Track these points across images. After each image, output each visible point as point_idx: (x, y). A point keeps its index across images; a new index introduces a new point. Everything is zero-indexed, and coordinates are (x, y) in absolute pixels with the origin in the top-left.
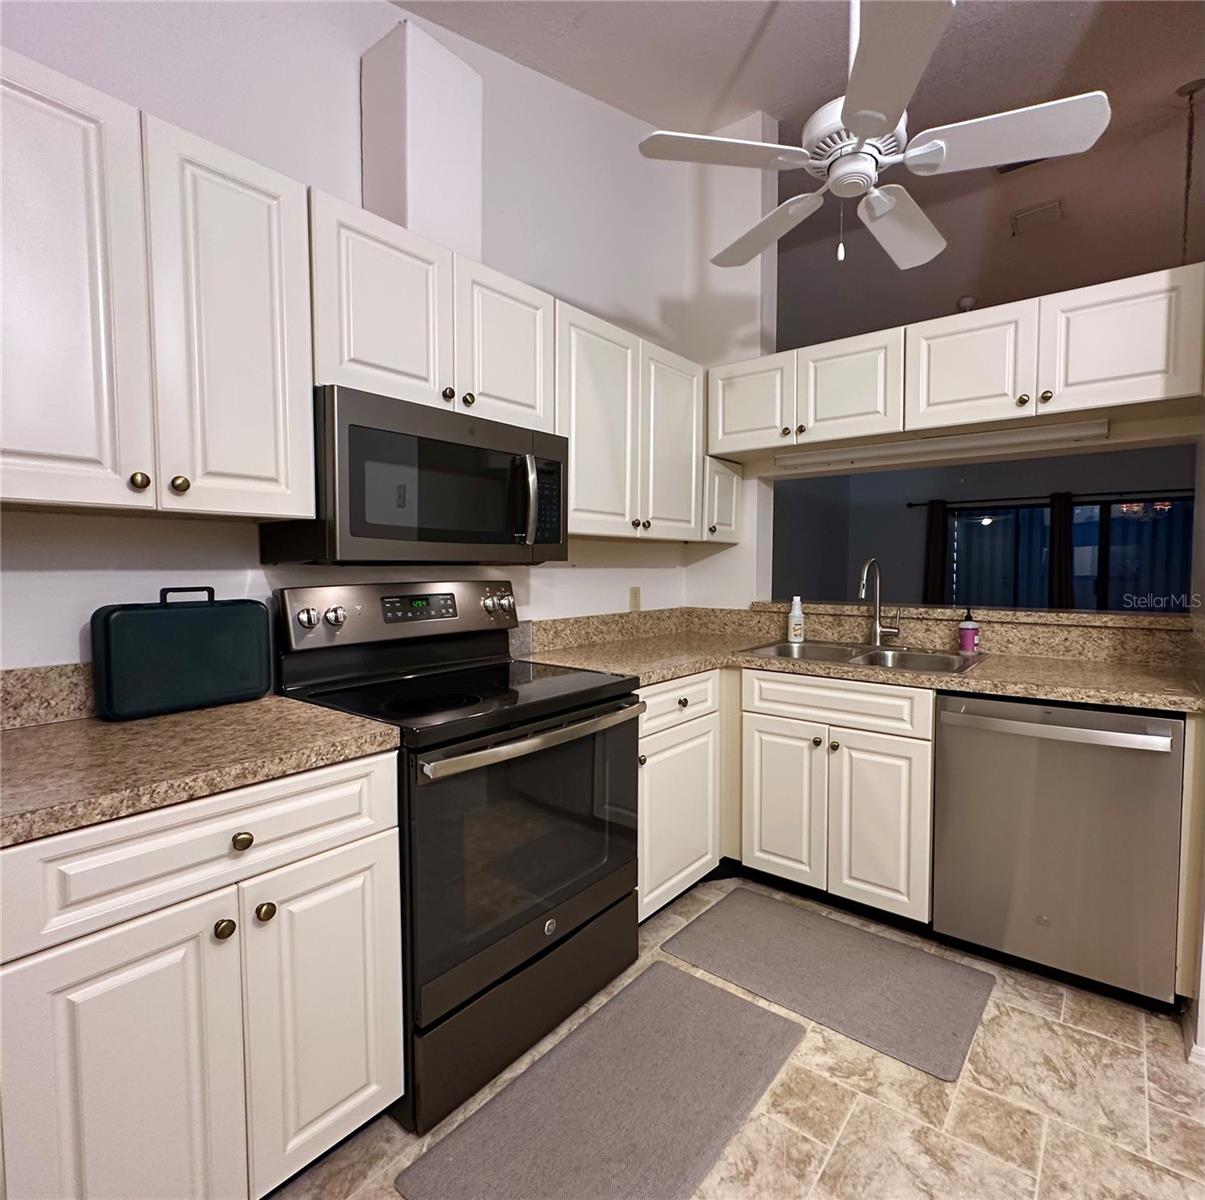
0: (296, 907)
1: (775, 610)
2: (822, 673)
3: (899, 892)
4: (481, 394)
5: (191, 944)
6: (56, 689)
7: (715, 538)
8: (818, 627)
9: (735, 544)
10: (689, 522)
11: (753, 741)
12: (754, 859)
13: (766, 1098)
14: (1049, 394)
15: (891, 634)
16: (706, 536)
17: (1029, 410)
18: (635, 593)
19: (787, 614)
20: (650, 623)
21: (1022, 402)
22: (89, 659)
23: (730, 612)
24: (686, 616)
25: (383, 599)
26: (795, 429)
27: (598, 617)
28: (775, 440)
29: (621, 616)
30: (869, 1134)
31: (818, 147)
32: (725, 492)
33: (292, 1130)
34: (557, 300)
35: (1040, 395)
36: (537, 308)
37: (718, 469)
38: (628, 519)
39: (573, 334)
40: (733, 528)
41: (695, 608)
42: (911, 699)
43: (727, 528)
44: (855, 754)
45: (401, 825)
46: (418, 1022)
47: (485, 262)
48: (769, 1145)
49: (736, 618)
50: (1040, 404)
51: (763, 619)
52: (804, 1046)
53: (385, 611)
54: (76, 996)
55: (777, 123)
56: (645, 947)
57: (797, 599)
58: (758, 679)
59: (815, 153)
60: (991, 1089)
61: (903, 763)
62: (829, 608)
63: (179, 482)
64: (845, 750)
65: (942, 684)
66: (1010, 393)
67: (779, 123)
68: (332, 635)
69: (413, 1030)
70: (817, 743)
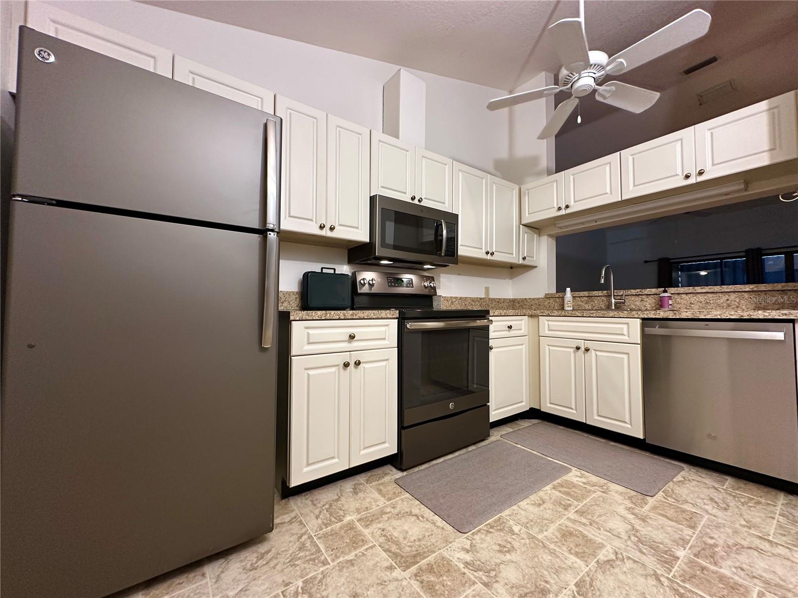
0: (366, 366)
1: (557, 296)
2: (580, 315)
3: (625, 422)
4: (424, 198)
5: (337, 367)
6: (292, 299)
7: (526, 262)
8: (581, 303)
9: (536, 267)
10: (512, 254)
11: (545, 350)
12: (547, 407)
13: (550, 486)
14: (703, 171)
15: (620, 303)
16: (521, 262)
17: (692, 180)
18: (487, 289)
19: (563, 298)
20: (494, 303)
21: (687, 177)
22: (300, 291)
23: (534, 299)
24: (512, 303)
25: (388, 278)
26: (564, 207)
27: (470, 298)
28: (554, 213)
29: (481, 299)
30: (601, 504)
31: (566, 79)
32: (530, 241)
33: (362, 448)
34: (454, 161)
35: (697, 172)
36: (446, 165)
37: (526, 231)
38: (484, 251)
39: (460, 174)
40: (535, 259)
41: (516, 299)
42: (628, 324)
43: (533, 259)
44: (598, 353)
45: (398, 347)
46: (402, 424)
47: (426, 149)
48: (551, 499)
49: (537, 302)
50: (698, 177)
51: (551, 301)
52: (570, 474)
53: (388, 282)
54: (311, 372)
55: (553, 75)
56: (493, 435)
57: (568, 289)
58: (547, 321)
59: (565, 81)
60: (674, 502)
61: (625, 356)
62: (586, 293)
63: (332, 227)
64: (593, 352)
65: (645, 315)
66: (680, 174)
67: (554, 75)
68: (370, 289)
69: (401, 427)
70: (578, 348)
